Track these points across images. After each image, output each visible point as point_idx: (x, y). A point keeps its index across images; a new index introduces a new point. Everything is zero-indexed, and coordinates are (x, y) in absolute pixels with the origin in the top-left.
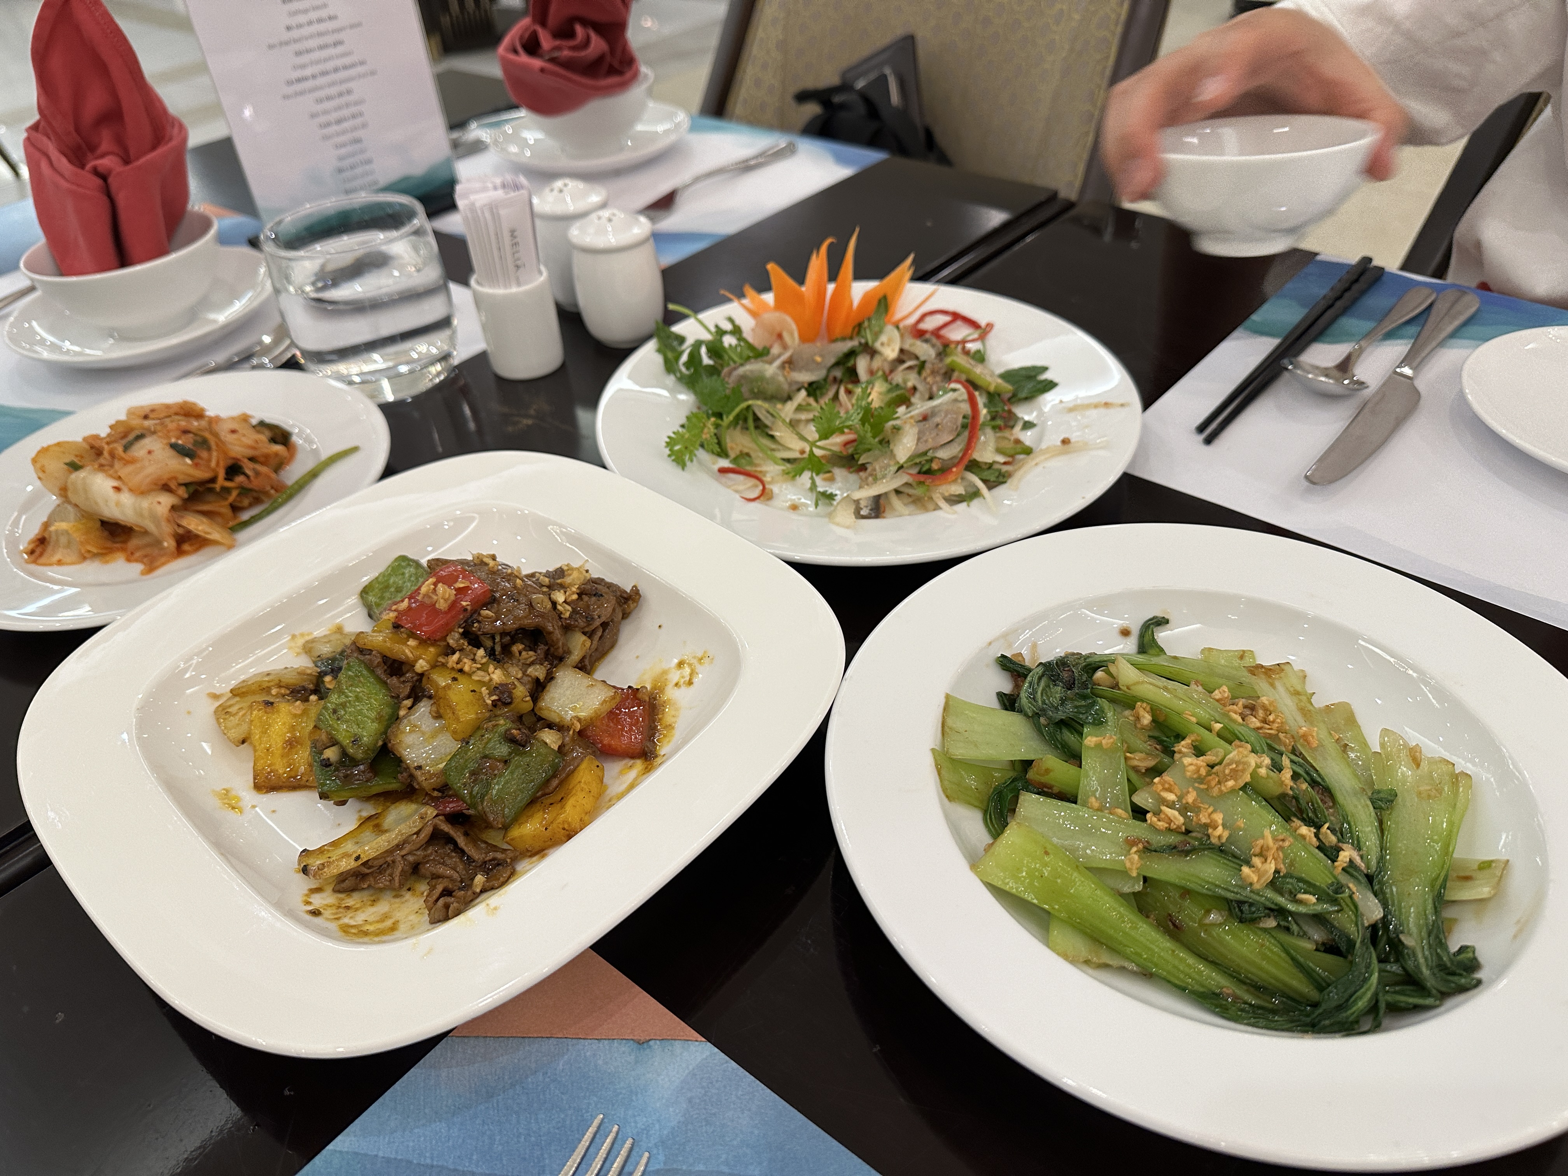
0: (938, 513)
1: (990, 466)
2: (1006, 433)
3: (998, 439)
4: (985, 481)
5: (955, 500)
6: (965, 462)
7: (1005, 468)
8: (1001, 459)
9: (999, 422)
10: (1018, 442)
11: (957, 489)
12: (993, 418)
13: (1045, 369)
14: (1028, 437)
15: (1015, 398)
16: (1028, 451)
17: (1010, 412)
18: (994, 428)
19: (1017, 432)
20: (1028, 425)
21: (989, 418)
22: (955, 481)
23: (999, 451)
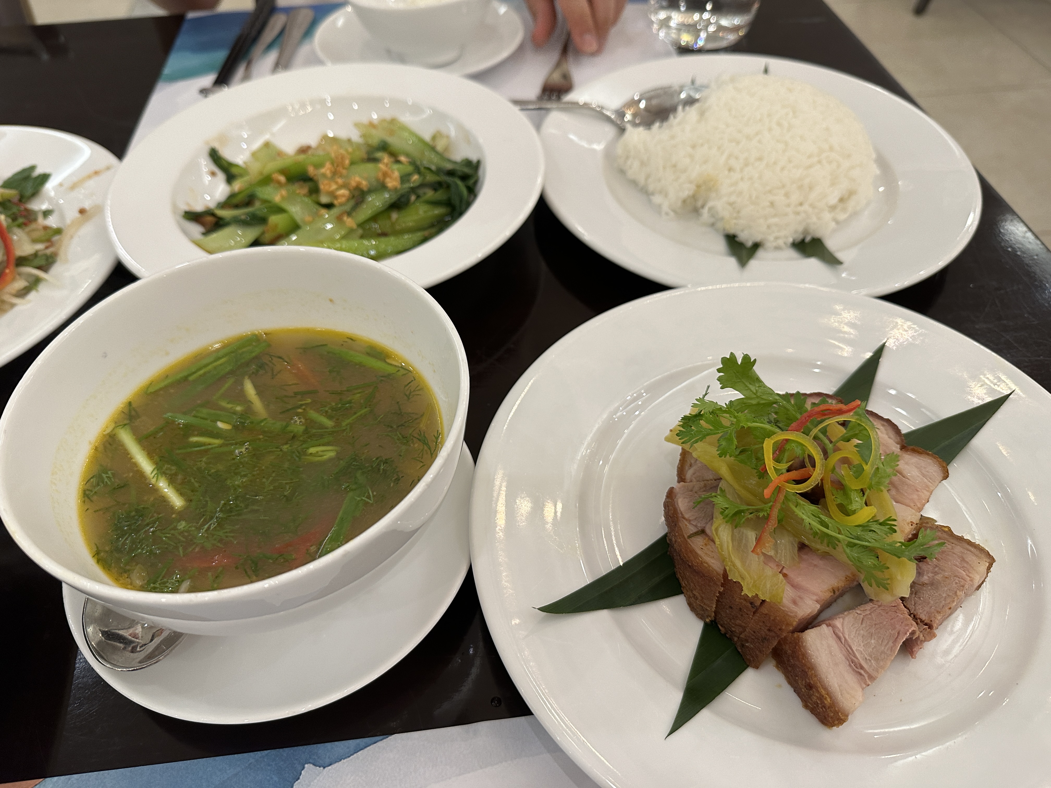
0: (16, 309)
1: (36, 255)
2: (33, 226)
3: (28, 233)
4: (39, 268)
5: (23, 293)
6: (13, 262)
7: (49, 251)
8: (40, 247)
9: (21, 220)
10: (46, 228)
11: (20, 284)
12: (14, 219)
13: (33, 168)
14: (52, 222)
15: (23, 199)
16: (58, 231)
17: (27, 210)
18: (19, 226)
19: (41, 221)
20: (47, 213)
21: (10, 220)
22: (14, 279)
23: (35, 241)
